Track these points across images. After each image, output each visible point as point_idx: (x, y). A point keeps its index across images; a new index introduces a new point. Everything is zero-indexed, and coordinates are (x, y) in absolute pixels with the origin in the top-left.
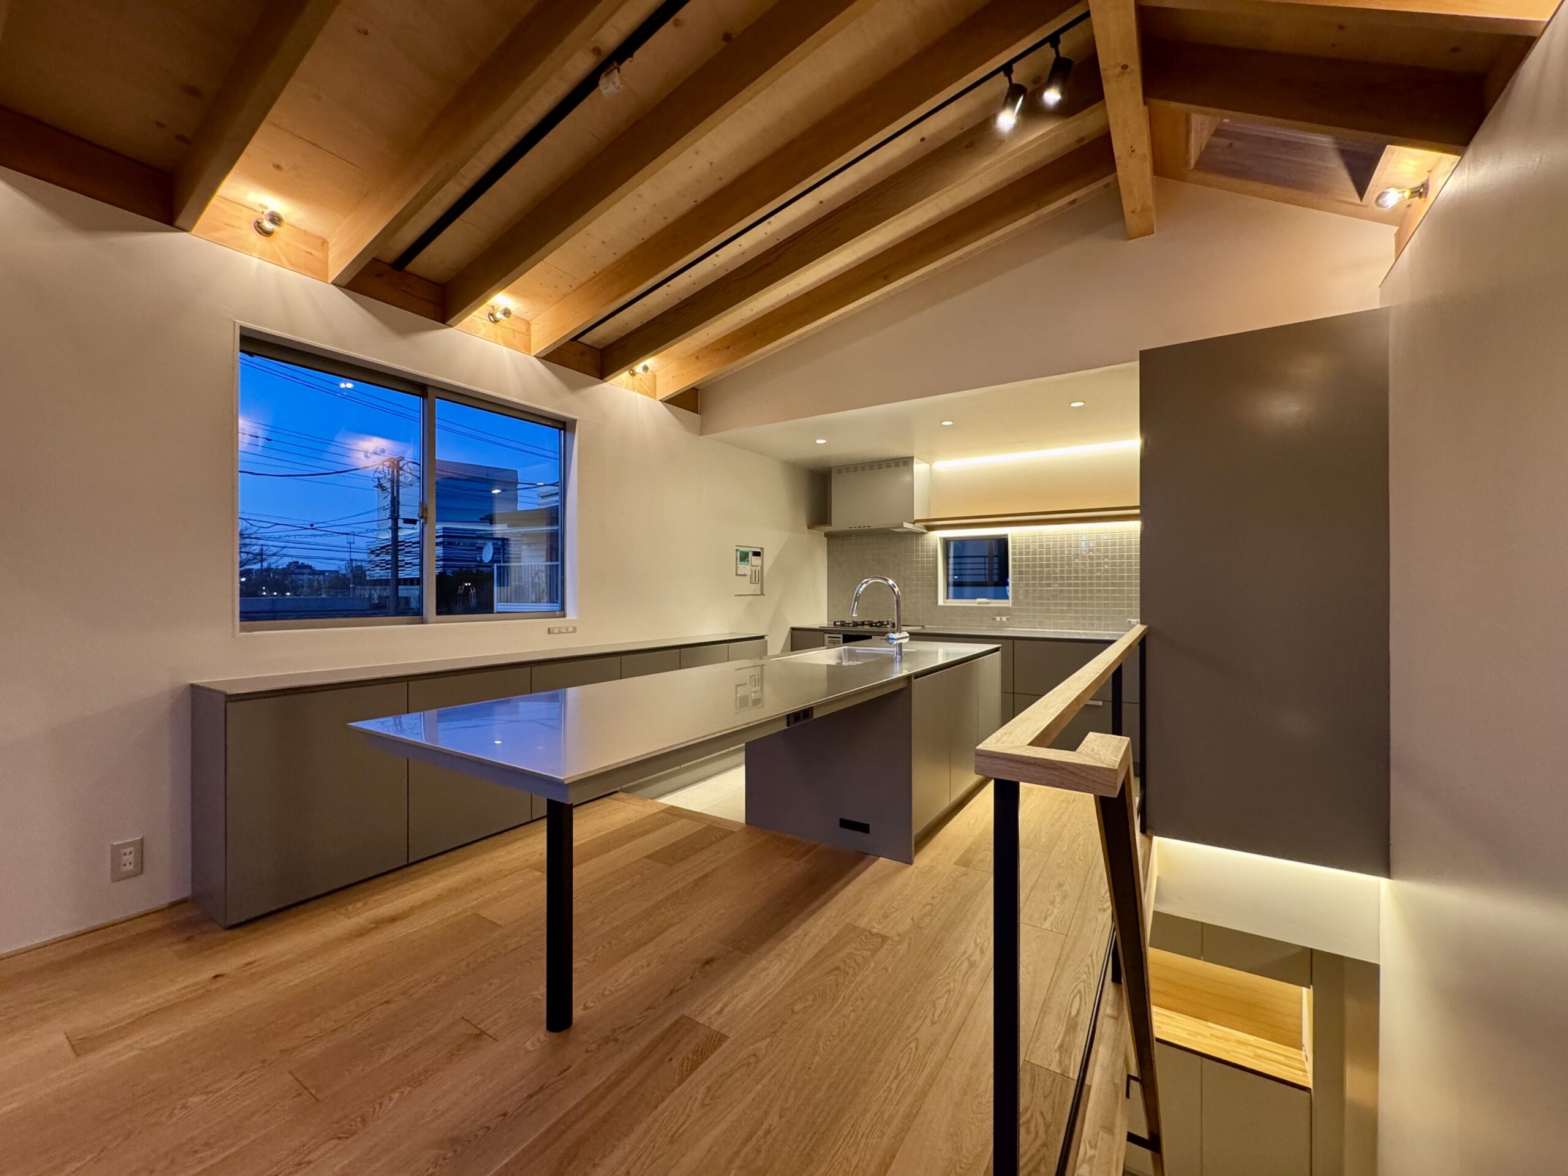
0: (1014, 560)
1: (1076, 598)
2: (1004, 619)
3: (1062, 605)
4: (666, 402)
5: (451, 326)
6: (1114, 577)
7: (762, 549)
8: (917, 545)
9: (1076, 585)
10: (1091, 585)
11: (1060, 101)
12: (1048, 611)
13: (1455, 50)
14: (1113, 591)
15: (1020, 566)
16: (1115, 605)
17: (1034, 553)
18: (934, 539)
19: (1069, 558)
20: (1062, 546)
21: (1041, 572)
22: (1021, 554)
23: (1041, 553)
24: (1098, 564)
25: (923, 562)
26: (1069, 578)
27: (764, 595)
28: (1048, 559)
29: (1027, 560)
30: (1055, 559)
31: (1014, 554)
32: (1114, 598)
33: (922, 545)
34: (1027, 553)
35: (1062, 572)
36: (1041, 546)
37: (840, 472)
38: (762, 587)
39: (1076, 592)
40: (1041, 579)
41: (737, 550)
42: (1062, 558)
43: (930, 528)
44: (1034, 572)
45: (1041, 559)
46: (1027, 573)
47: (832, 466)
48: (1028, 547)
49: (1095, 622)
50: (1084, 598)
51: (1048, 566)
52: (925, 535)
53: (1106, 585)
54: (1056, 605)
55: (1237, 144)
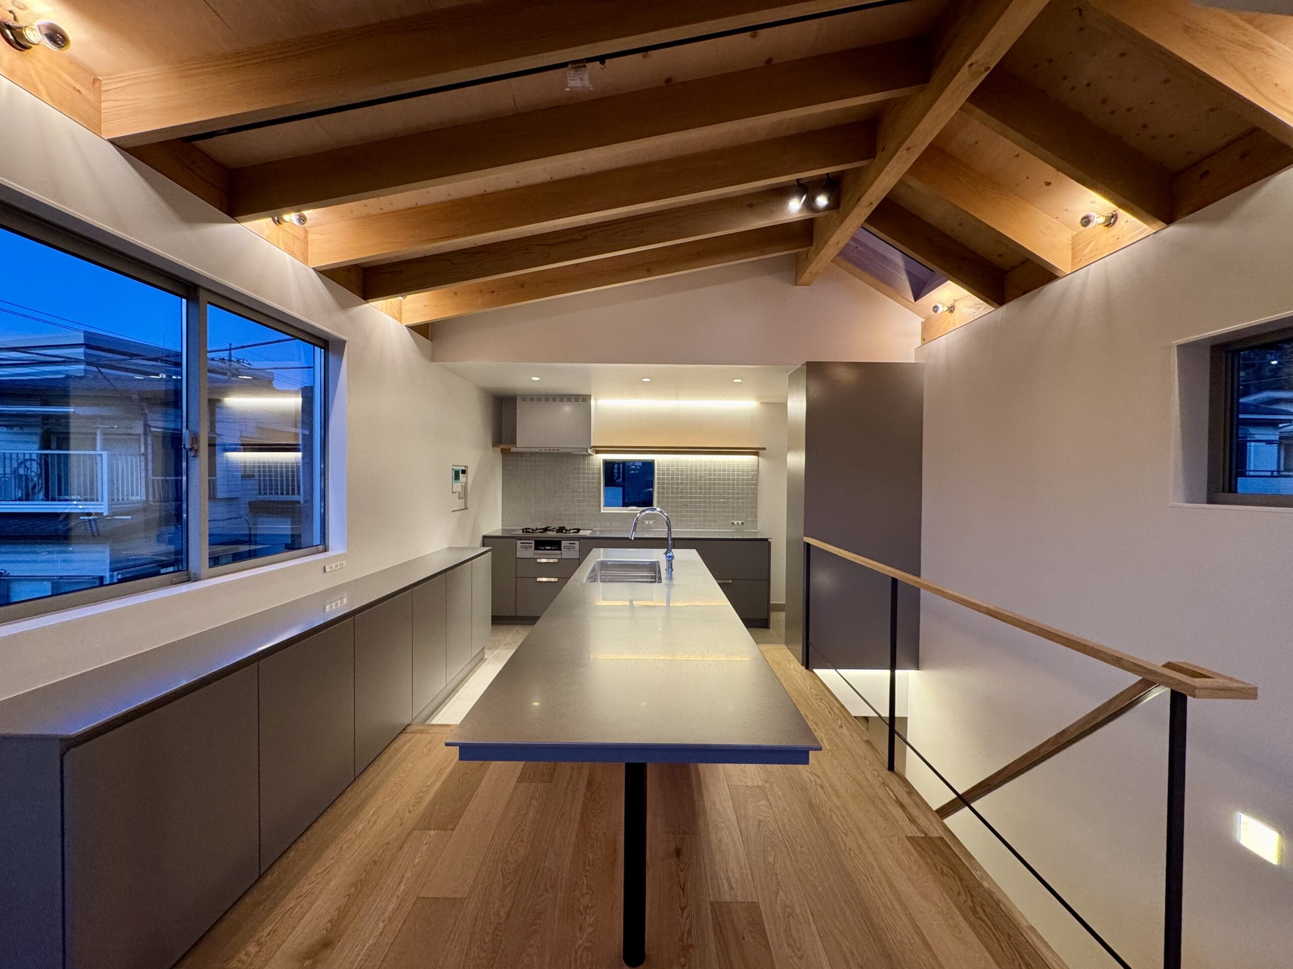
0: (659, 479)
1: (700, 507)
2: (651, 522)
3: (691, 512)
4: (409, 327)
5: (238, 222)
6: (724, 493)
7: (466, 467)
8: (584, 464)
9: (700, 498)
10: (710, 498)
11: (827, 205)
12: (682, 516)
13: (1000, 255)
14: (724, 503)
15: (663, 484)
16: (724, 512)
17: (673, 474)
18: (599, 460)
19: (696, 480)
20: (691, 470)
21: (677, 488)
22: (663, 474)
23: (677, 474)
24: (715, 484)
25: (589, 478)
26: (696, 493)
27: (467, 509)
28: (682, 479)
29: (668, 479)
30: (687, 479)
31: (658, 474)
32: (724, 507)
33: (589, 464)
34: (668, 474)
35: (691, 488)
36: (677, 470)
37: (524, 399)
38: (466, 502)
39: (700, 502)
40: (677, 493)
41: (453, 469)
42: (691, 479)
43: (597, 452)
44: (673, 488)
45: (677, 479)
46: (668, 488)
47: (517, 393)
48: (668, 470)
49: (712, 524)
50: (705, 507)
51: (682, 484)
52: (591, 457)
53: (719, 498)
54: (687, 511)
55: (860, 248)
